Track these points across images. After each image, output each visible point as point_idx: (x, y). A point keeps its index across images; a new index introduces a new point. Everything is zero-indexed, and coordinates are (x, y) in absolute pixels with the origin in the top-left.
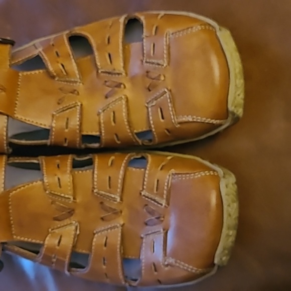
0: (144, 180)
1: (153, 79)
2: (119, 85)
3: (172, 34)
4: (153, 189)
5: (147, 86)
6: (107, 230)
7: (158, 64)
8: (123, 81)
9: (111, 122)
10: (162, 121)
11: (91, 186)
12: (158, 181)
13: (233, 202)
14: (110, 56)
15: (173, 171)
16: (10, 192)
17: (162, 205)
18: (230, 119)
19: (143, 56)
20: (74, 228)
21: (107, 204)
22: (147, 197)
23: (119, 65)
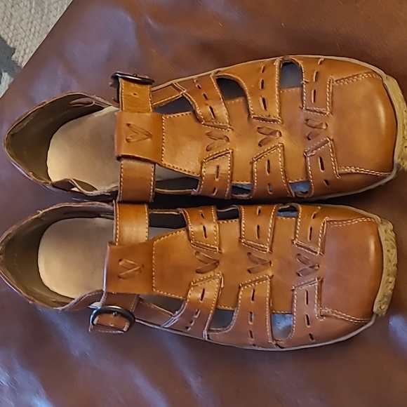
0: (296, 229)
1: (315, 128)
2: (273, 133)
3: (336, 81)
4: (306, 237)
5: (307, 135)
6: (254, 282)
7: (321, 113)
8: (279, 128)
9: (265, 172)
10: (322, 171)
11: (239, 236)
12: (311, 229)
13: (393, 248)
14: (264, 100)
15: (327, 218)
16: (154, 239)
17: (316, 253)
18: (394, 172)
19: (303, 103)
20: (217, 281)
21: (255, 255)
22: (301, 246)
23: (274, 110)
